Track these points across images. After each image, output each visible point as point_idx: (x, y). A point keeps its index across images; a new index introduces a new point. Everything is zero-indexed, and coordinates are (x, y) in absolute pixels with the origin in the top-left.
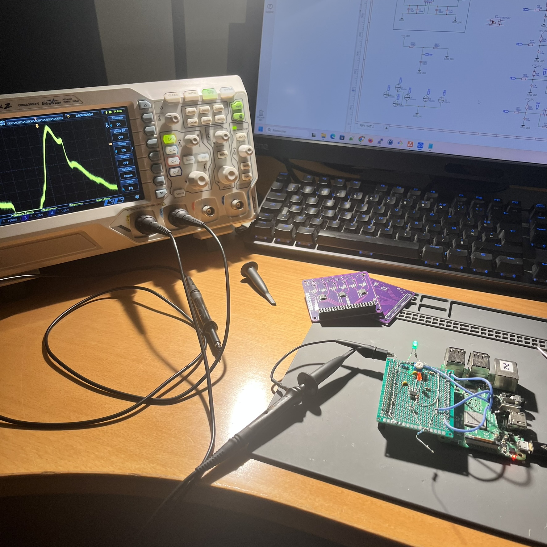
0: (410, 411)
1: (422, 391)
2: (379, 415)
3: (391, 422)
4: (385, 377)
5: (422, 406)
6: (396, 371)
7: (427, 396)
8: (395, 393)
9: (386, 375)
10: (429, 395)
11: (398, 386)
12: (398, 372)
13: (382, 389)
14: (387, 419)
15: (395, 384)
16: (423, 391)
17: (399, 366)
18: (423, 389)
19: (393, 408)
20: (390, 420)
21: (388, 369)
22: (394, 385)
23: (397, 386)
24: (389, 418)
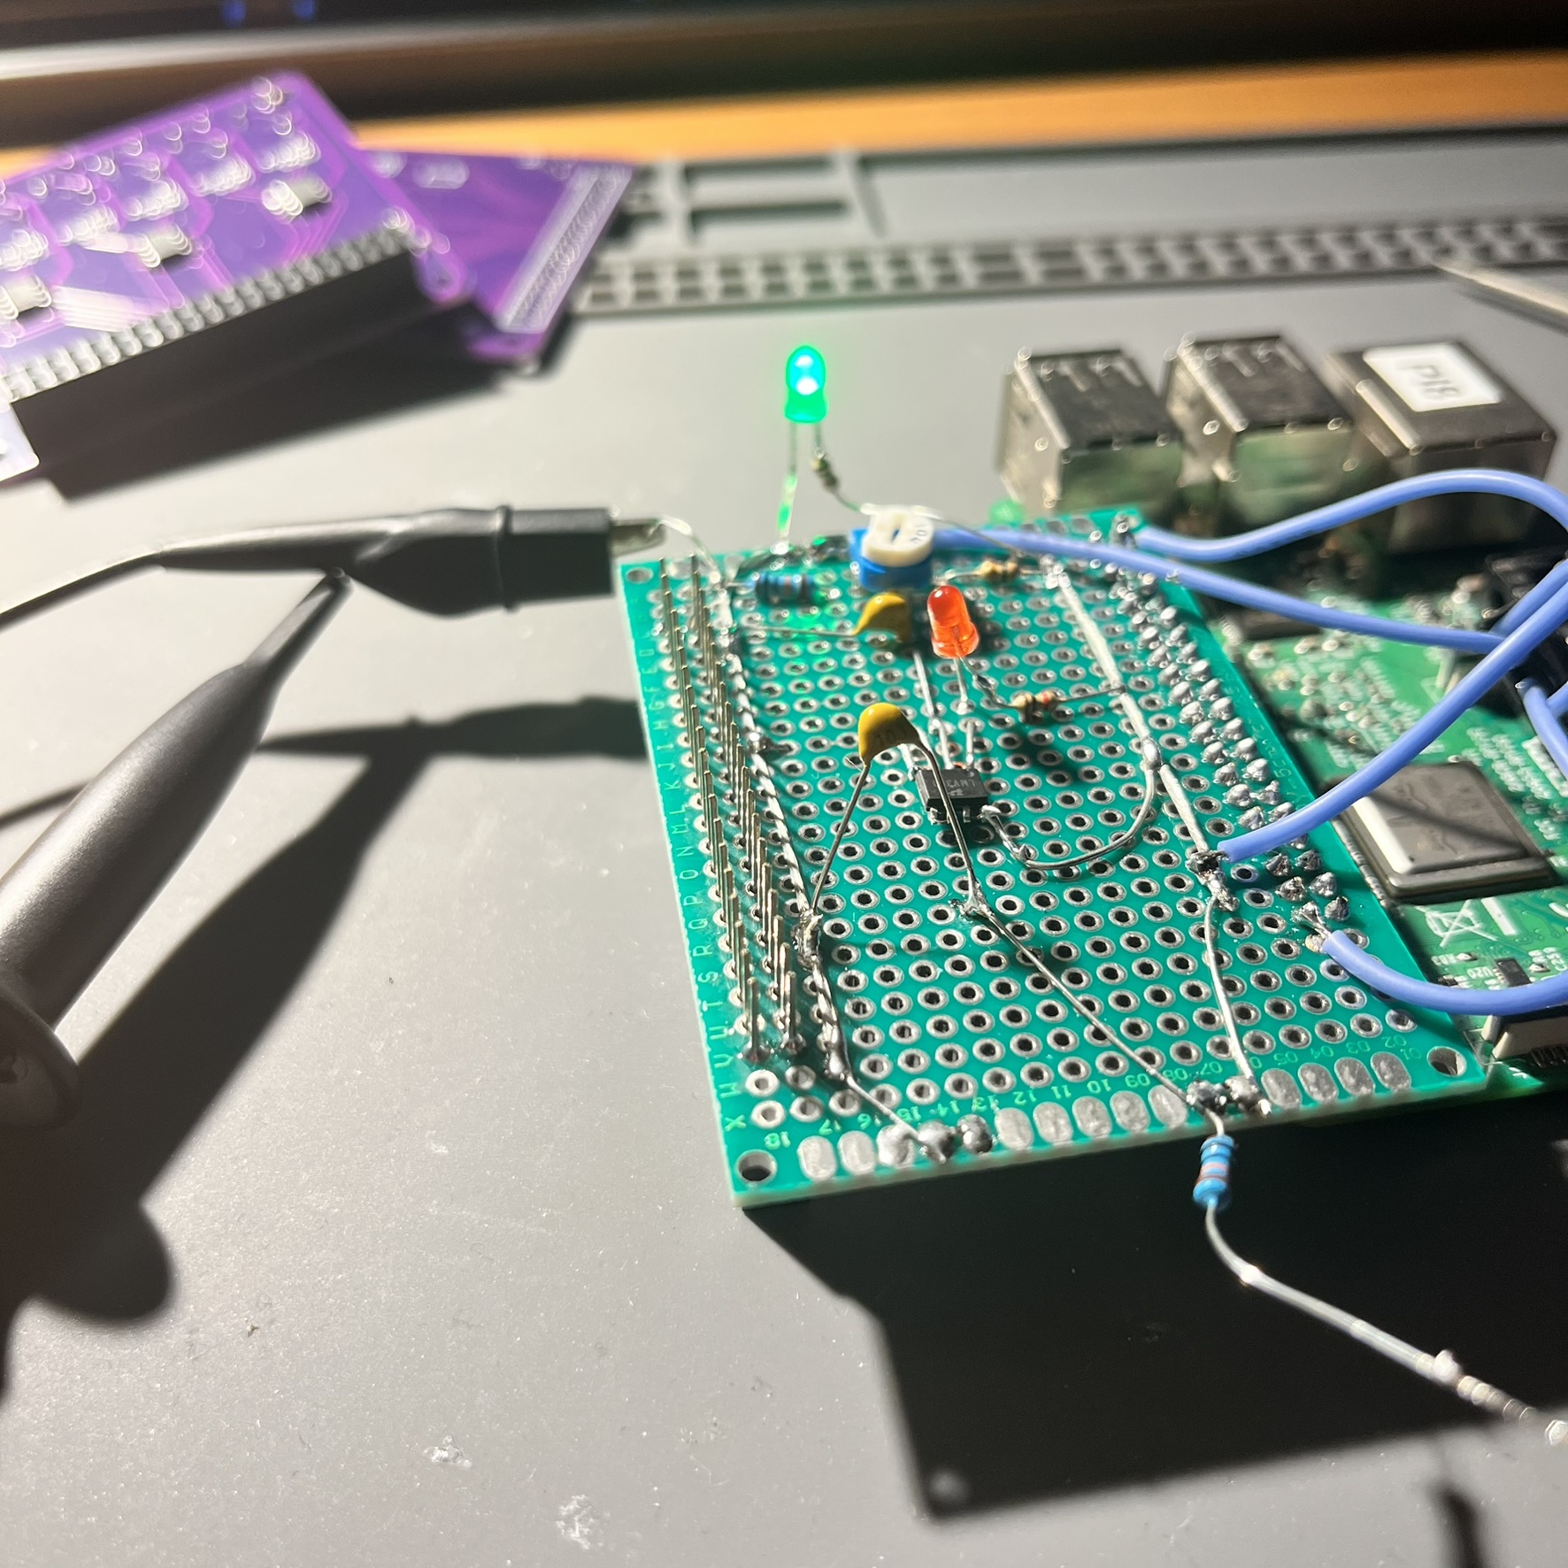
0: (994, 961)
1: (999, 742)
2: (739, 1122)
3: (887, 1157)
4: (660, 725)
5: (1066, 871)
6: (725, 641)
7: (1068, 772)
8: (791, 832)
9: (661, 704)
10: (1070, 754)
11: (792, 768)
12: (741, 645)
13: (677, 841)
14: (833, 1139)
15: (762, 754)
16: (1007, 741)
17: (733, 593)
18: (1001, 722)
19: (847, 995)
20: (865, 1138)
21: (654, 645)
22: (759, 763)
23: (784, 764)
24: (847, 1125)
